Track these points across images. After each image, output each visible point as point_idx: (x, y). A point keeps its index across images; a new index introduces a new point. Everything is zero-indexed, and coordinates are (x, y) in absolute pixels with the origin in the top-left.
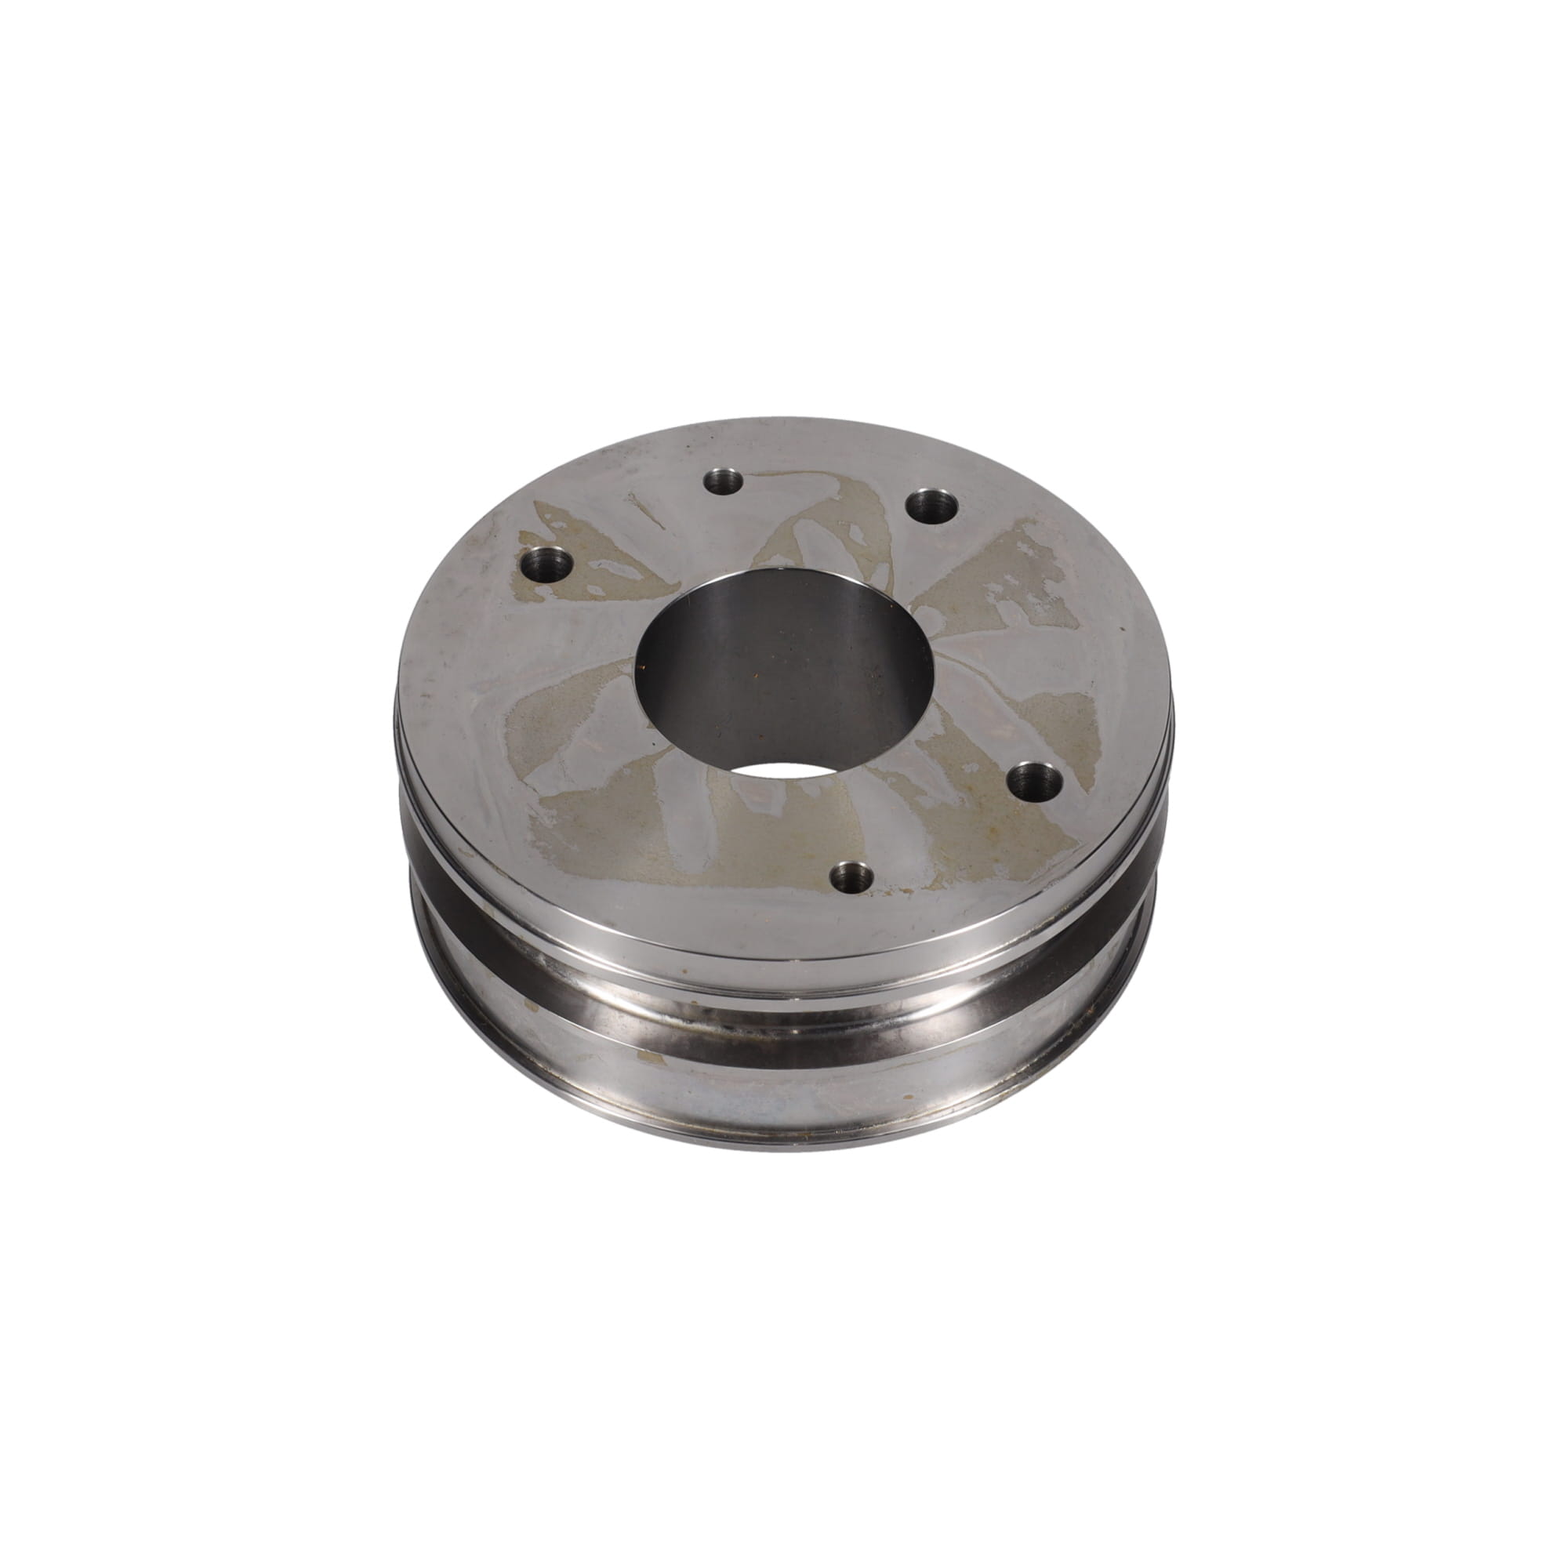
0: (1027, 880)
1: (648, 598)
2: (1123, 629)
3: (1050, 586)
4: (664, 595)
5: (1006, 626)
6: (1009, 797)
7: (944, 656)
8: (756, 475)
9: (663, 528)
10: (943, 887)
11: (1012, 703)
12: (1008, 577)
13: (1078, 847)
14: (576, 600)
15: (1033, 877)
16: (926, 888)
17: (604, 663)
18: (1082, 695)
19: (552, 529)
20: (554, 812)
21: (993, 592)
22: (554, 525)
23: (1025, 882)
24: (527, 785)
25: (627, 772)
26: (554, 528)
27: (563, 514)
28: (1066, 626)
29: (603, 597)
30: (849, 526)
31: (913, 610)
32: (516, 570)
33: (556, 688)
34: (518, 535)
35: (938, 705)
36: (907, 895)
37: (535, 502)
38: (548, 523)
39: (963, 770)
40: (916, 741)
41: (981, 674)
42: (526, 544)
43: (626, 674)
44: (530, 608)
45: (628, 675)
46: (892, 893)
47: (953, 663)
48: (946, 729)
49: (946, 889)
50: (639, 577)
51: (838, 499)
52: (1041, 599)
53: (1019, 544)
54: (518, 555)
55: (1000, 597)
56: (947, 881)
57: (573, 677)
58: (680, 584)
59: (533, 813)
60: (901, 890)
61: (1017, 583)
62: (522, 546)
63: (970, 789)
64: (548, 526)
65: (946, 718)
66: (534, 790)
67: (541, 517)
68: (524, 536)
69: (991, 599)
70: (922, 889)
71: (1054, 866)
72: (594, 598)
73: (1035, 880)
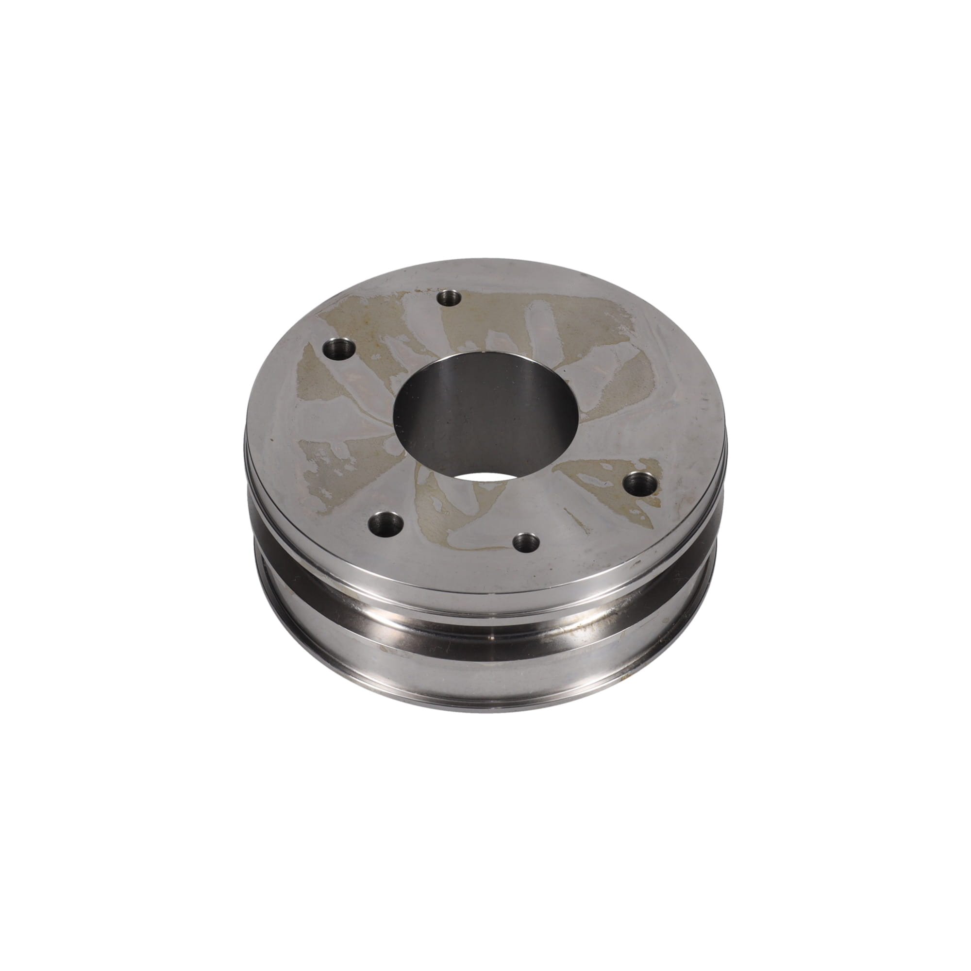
0: (350, 297)
1: (573, 461)
2: (272, 440)
3: (314, 468)
4: (563, 463)
5: (346, 442)
6: (355, 341)
7: (387, 423)
8: (504, 547)
9: (565, 509)
11: (348, 395)
12: (341, 474)
13: (319, 314)
14: (619, 460)
15: (346, 298)
16: (408, 293)
17: (597, 419)
18: (304, 399)
19: (639, 508)
20: (620, 333)
21: (351, 464)
22: (638, 512)
23: (351, 295)
24: (638, 348)
25: (579, 355)
26: (638, 509)
27: (633, 519)
28: (308, 442)
29: (602, 462)
30: (442, 511)
31: (404, 452)
32: (660, 480)
33: (627, 404)
34: (661, 504)
35: (393, 394)
36: (418, 289)
37: (653, 528)
38: (643, 513)
39: (381, 356)
40: (407, 372)
41: (365, 412)
42: (655, 498)
43: (584, 413)
44: (647, 455)
45: (582, 412)
46: (427, 290)
47: (380, 419)
48: (389, 379)
49: (397, 292)
50: (580, 476)
51: (449, 530)
52: (321, 459)
53: (330, 497)
54: (660, 491)
55: (347, 461)
56: (395, 296)
57: (617, 411)
58: (553, 470)
59: (632, 332)
60: (422, 292)
61: (335, 471)
62: (659, 496)
63: (378, 345)
64: (642, 511)
65: (388, 386)
66: (633, 345)
67: (647, 517)
68: (658, 504)
69: (353, 460)
70: (410, 292)
71: (333, 304)
72: (607, 462)
73: (346, 296)
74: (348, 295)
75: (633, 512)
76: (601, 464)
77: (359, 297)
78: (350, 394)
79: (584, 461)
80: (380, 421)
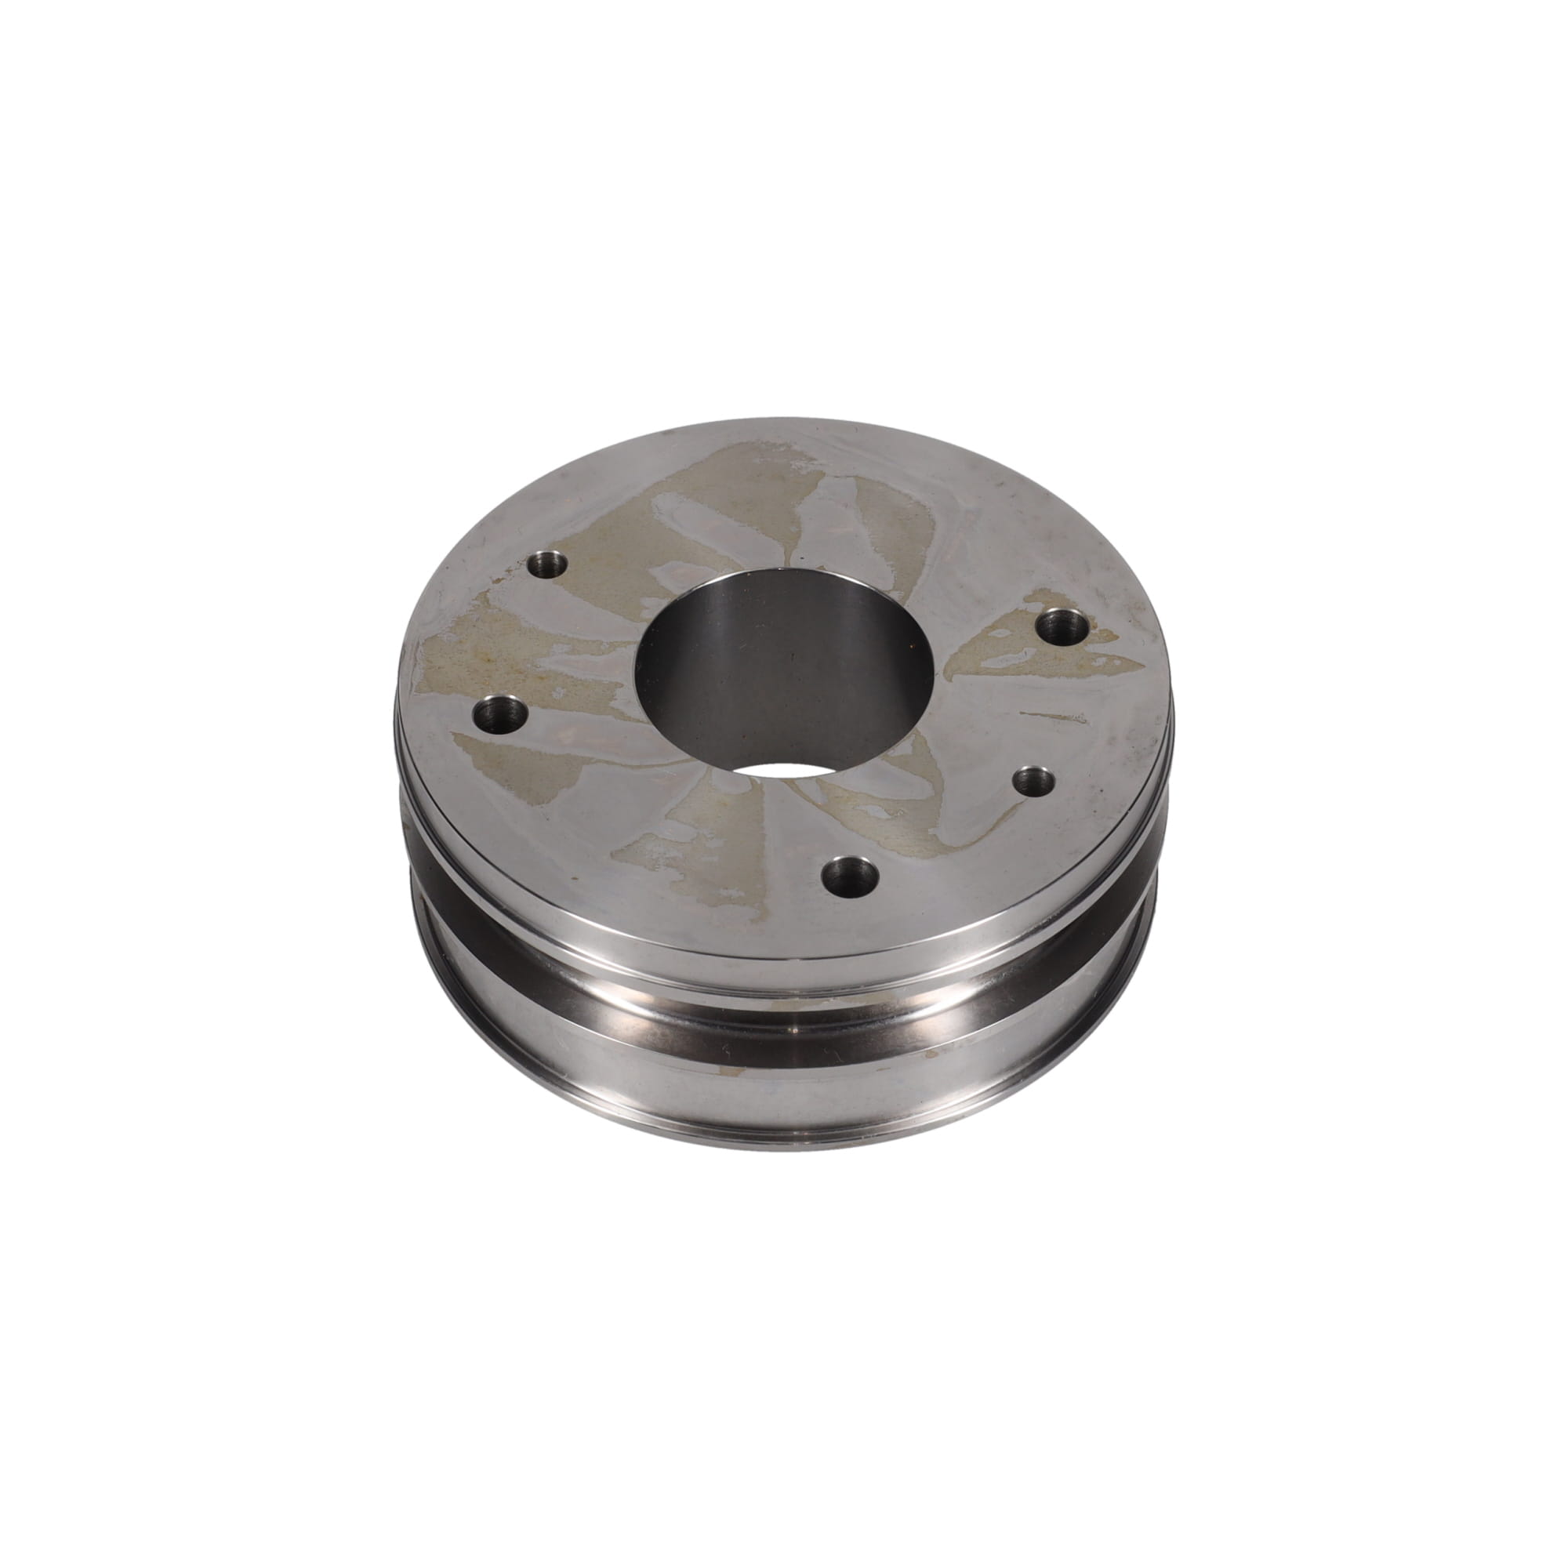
0: (423, 644)
1: (956, 654)
2: (575, 879)
3: (673, 874)
4: (947, 665)
5: (667, 817)
7: (683, 761)
8: (1018, 804)
9: (1022, 713)
10: (476, 599)
11: (588, 761)
12: (715, 859)
13: (414, 690)
14: (1003, 617)
15: (421, 648)
16: (488, 591)
17: (916, 588)
18: (543, 803)
19: (1101, 655)
20: (804, 473)
21: (711, 838)
22: (1104, 659)
23: (421, 640)
24: (847, 477)
25: (794, 529)
26: (1100, 657)
27: (1109, 671)
28: (622, 850)
29: (988, 632)
30: (890, 815)
33: (924, 548)
34: (1114, 633)
35: (642, 722)
36: (494, 579)
37: (1144, 666)
38: (1111, 658)
39: (563, 688)
40: (622, 686)
41: (639, 767)
42: (1100, 631)
44: (1027, 589)
46: (507, 573)
47: (670, 761)
48: (613, 708)
49: (473, 600)
50: (984, 664)
51: (930, 830)
52: (667, 858)
53: (741, 893)
54: (1094, 619)
55: (700, 837)
56: (479, 606)
57: (924, 564)
59: (815, 462)
60: (503, 579)
61: (703, 859)
62: (1101, 627)
63: (542, 678)
64: (1106, 655)
65: (622, 716)
66: (837, 477)
67: (1121, 658)
68: (1112, 637)
69: (705, 831)
70: (489, 589)
71: (415, 665)
72: (993, 627)
74: (418, 643)
75: (1097, 664)
76: (989, 635)
77: (436, 635)
78: (592, 758)
79: (965, 645)
80: (672, 764)
